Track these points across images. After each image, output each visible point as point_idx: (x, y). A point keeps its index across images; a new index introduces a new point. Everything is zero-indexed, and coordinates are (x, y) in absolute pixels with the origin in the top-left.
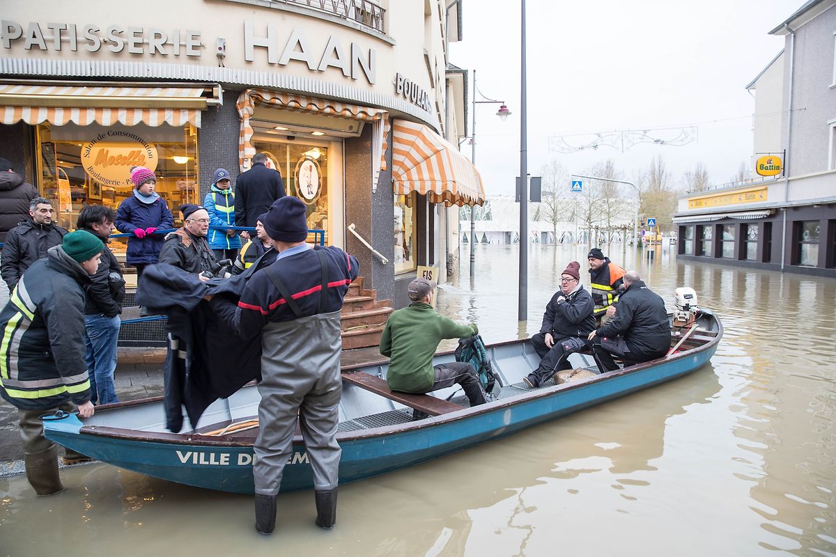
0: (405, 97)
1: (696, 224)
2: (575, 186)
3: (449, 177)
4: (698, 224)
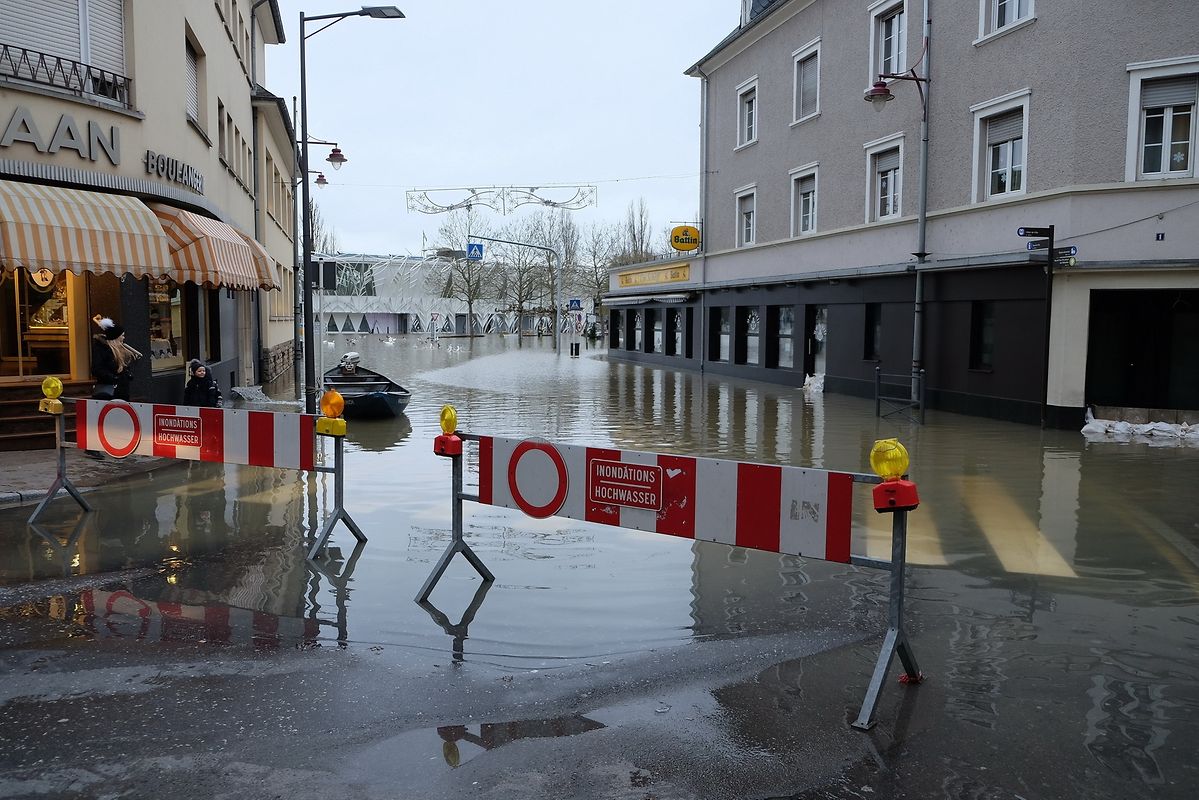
0: (159, 176)
1: (625, 308)
2: (473, 252)
3: (210, 267)
4: (629, 308)
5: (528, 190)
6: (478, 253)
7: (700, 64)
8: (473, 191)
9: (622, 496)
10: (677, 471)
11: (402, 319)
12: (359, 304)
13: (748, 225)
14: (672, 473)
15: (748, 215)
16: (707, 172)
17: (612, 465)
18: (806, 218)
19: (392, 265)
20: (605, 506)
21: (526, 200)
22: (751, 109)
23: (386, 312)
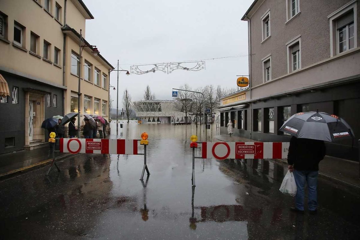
1: (225, 112)
2: (174, 94)
5: (177, 64)
6: (176, 94)
7: (247, 13)
8: (156, 65)
9: (245, 152)
10: (259, 145)
11: (169, 118)
12: (157, 114)
13: (268, 73)
14: (258, 146)
15: (268, 69)
16: (251, 55)
17: (242, 146)
18: (295, 64)
19: (166, 103)
20: (241, 155)
21: (176, 68)
22: (268, 25)
23: (164, 116)
